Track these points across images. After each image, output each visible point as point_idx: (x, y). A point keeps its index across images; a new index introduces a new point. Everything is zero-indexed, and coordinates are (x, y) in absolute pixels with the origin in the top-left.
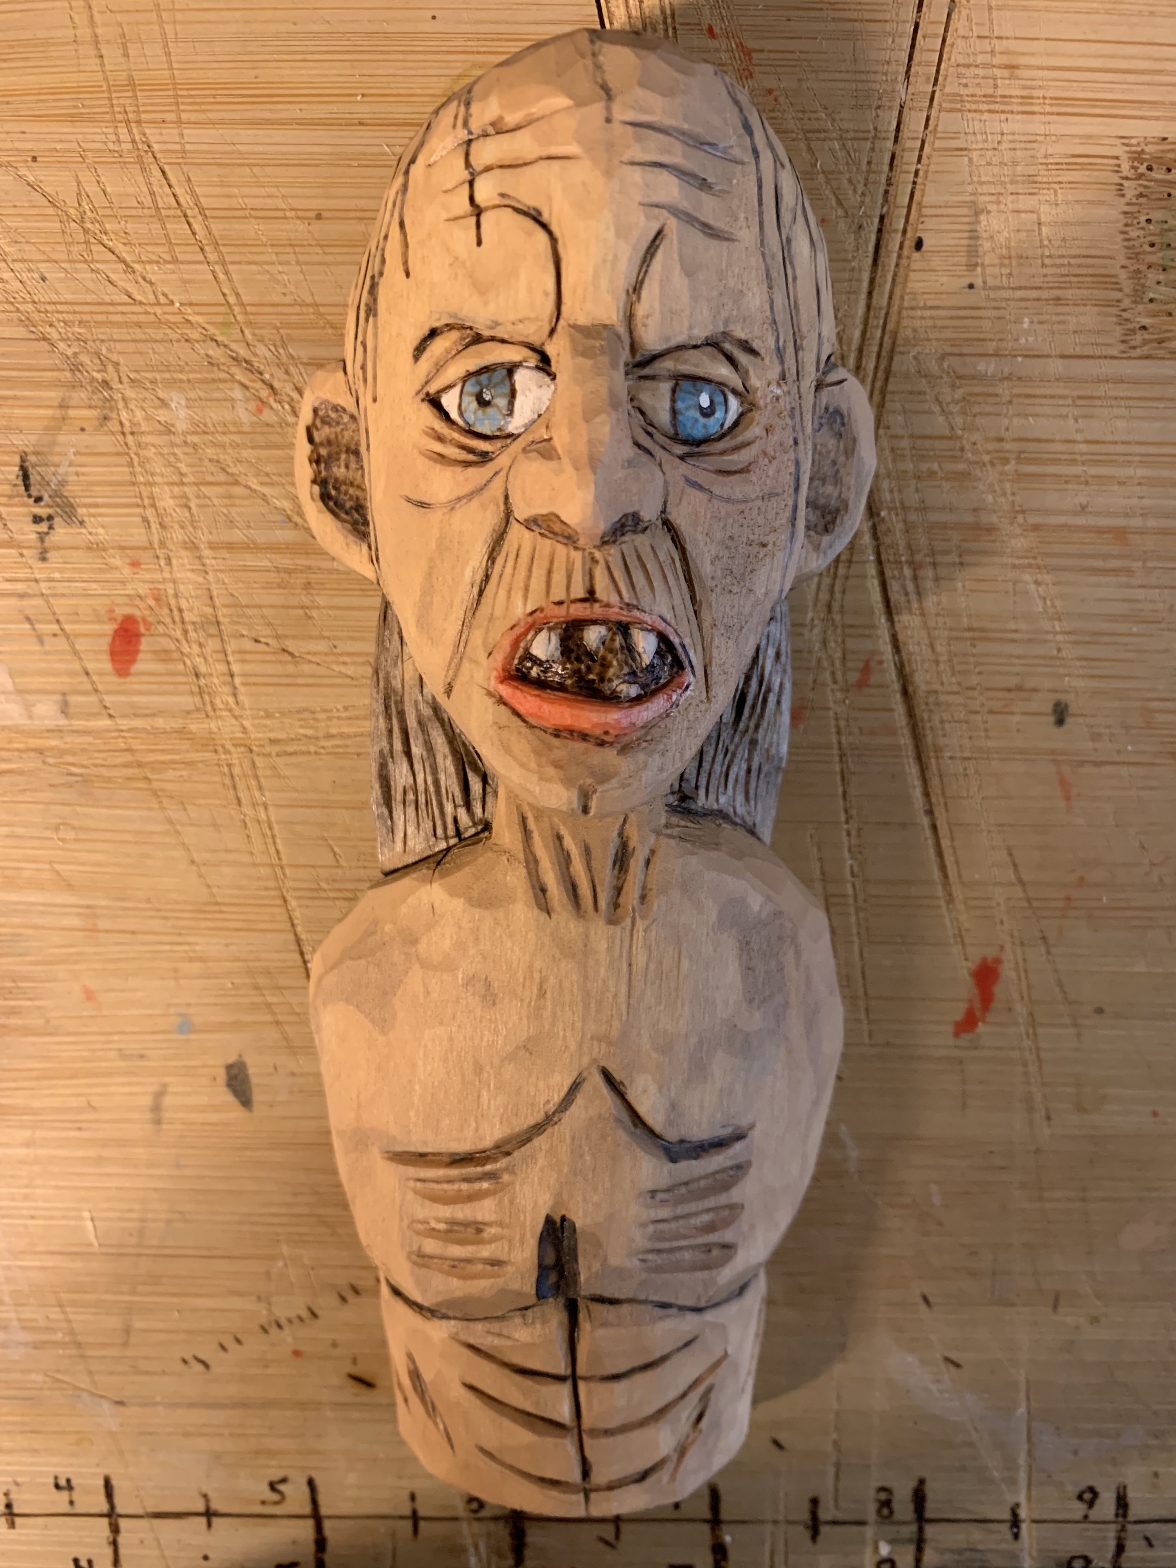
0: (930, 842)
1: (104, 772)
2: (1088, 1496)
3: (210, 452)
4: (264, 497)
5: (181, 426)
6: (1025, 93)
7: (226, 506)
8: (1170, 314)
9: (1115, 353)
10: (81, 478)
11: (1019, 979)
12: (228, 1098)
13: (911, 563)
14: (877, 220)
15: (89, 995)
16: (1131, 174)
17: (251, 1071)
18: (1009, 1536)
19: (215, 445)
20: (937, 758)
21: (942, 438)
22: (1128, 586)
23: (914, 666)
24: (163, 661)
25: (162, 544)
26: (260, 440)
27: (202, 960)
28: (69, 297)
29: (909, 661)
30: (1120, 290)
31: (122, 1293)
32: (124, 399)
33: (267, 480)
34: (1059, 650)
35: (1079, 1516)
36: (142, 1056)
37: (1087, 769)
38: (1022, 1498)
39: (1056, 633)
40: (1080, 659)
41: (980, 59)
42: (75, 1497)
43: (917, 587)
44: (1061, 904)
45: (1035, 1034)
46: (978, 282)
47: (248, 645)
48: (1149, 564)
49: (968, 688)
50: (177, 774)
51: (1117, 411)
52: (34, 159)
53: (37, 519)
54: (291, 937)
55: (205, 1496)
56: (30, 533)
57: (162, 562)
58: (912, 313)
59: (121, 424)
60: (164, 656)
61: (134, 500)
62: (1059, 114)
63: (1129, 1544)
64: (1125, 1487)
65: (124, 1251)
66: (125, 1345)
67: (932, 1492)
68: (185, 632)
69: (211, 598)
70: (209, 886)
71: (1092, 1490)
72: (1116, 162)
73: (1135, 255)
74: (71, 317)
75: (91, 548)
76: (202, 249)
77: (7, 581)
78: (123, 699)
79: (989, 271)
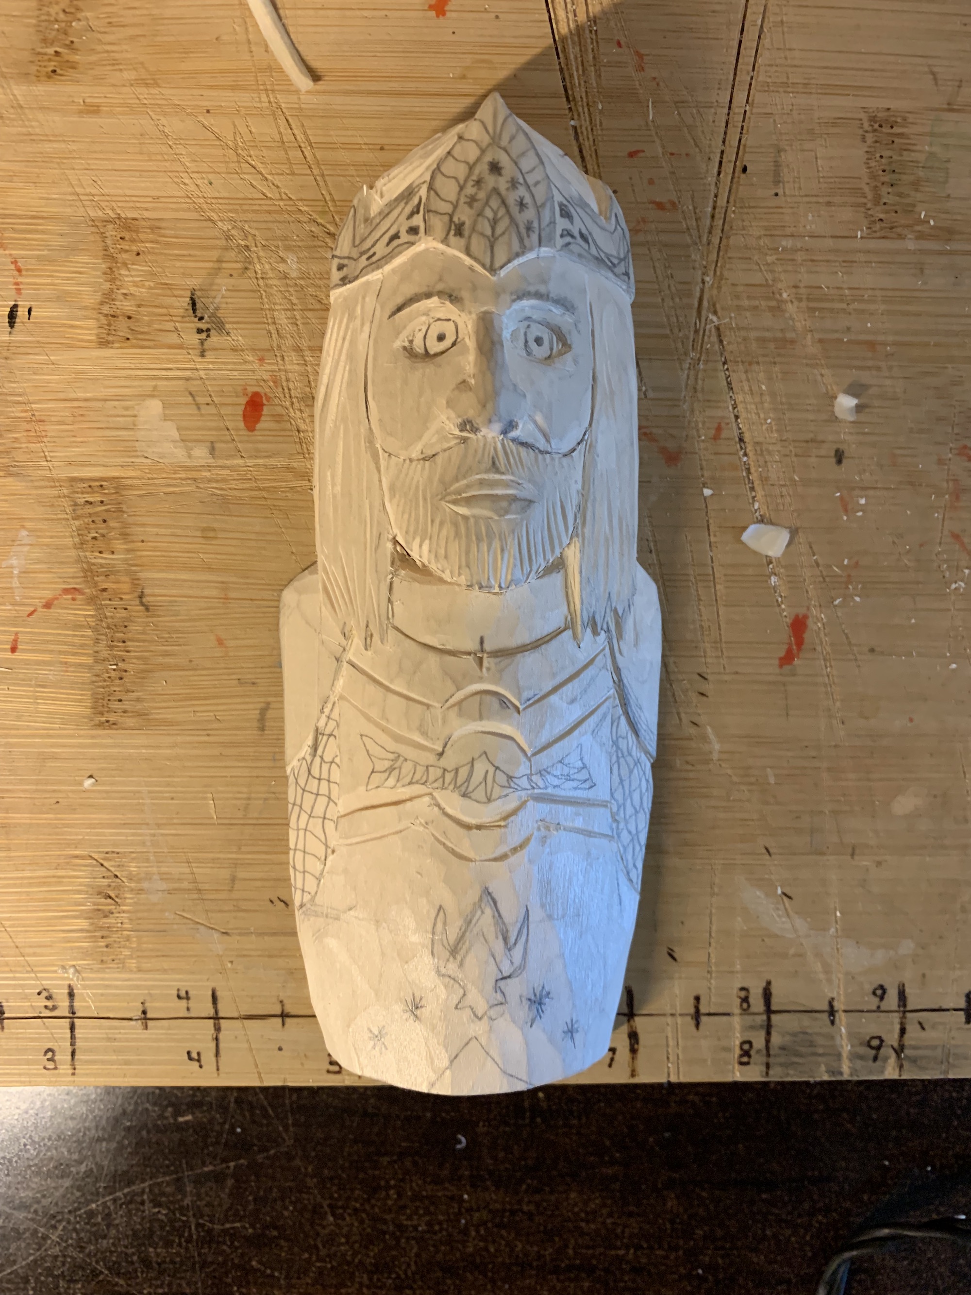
1: (236, 493)
2: (879, 992)
3: (311, 290)
5: (294, 274)
6: (805, 81)
7: (320, 323)
8: (896, 212)
10: (229, 306)
11: (821, 629)
13: (745, 362)
14: (719, 155)
15: (220, 642)
16: (870, 129)
18: (829, 1023)
19: (314, 286)
20: (765, 485)
21: (760, 285)
22: (878, 376)
23: (748, 426)
24: (277, 421)
28: (226, 195)
29: (745, 423)
30: (866, 197)
31: (231, 853)
32: (258, 258)
35: (874, 1008)
36: (253, 683)
37: (858, 492)
38: (836, 995)
40: (851, 422)
41: (778, 62)
42: (191, 1004)
43: (747, 377)
44: (844, 580)
45: (832, 666)
46: (780, 192)
48: (890, 363)
49: (782, 440)
50: (284, 494)
51: (866, 270)
52: (208, 111)
53: (200, 331)
55: (281, 1002)
56: (194, 339)
57: (279, 359)
58: (742, 210)
59: (256, 272)
60: (278, 418)
61: (262, 320)
62: (826, 94)
63: (909, 1028)
64: (904, 985)
65: (233, 822)
66: (231, 890)
67: (774, 990)
68: (292, 403)
69: (309, 381)
71: (882, 987)
72: (860, 122)
73: (873, 176)
74: (227, 207)
75: (234, 350)
76: (310, 167)
77: (178, 369)
78: (251, 445)
79: (787, 186)
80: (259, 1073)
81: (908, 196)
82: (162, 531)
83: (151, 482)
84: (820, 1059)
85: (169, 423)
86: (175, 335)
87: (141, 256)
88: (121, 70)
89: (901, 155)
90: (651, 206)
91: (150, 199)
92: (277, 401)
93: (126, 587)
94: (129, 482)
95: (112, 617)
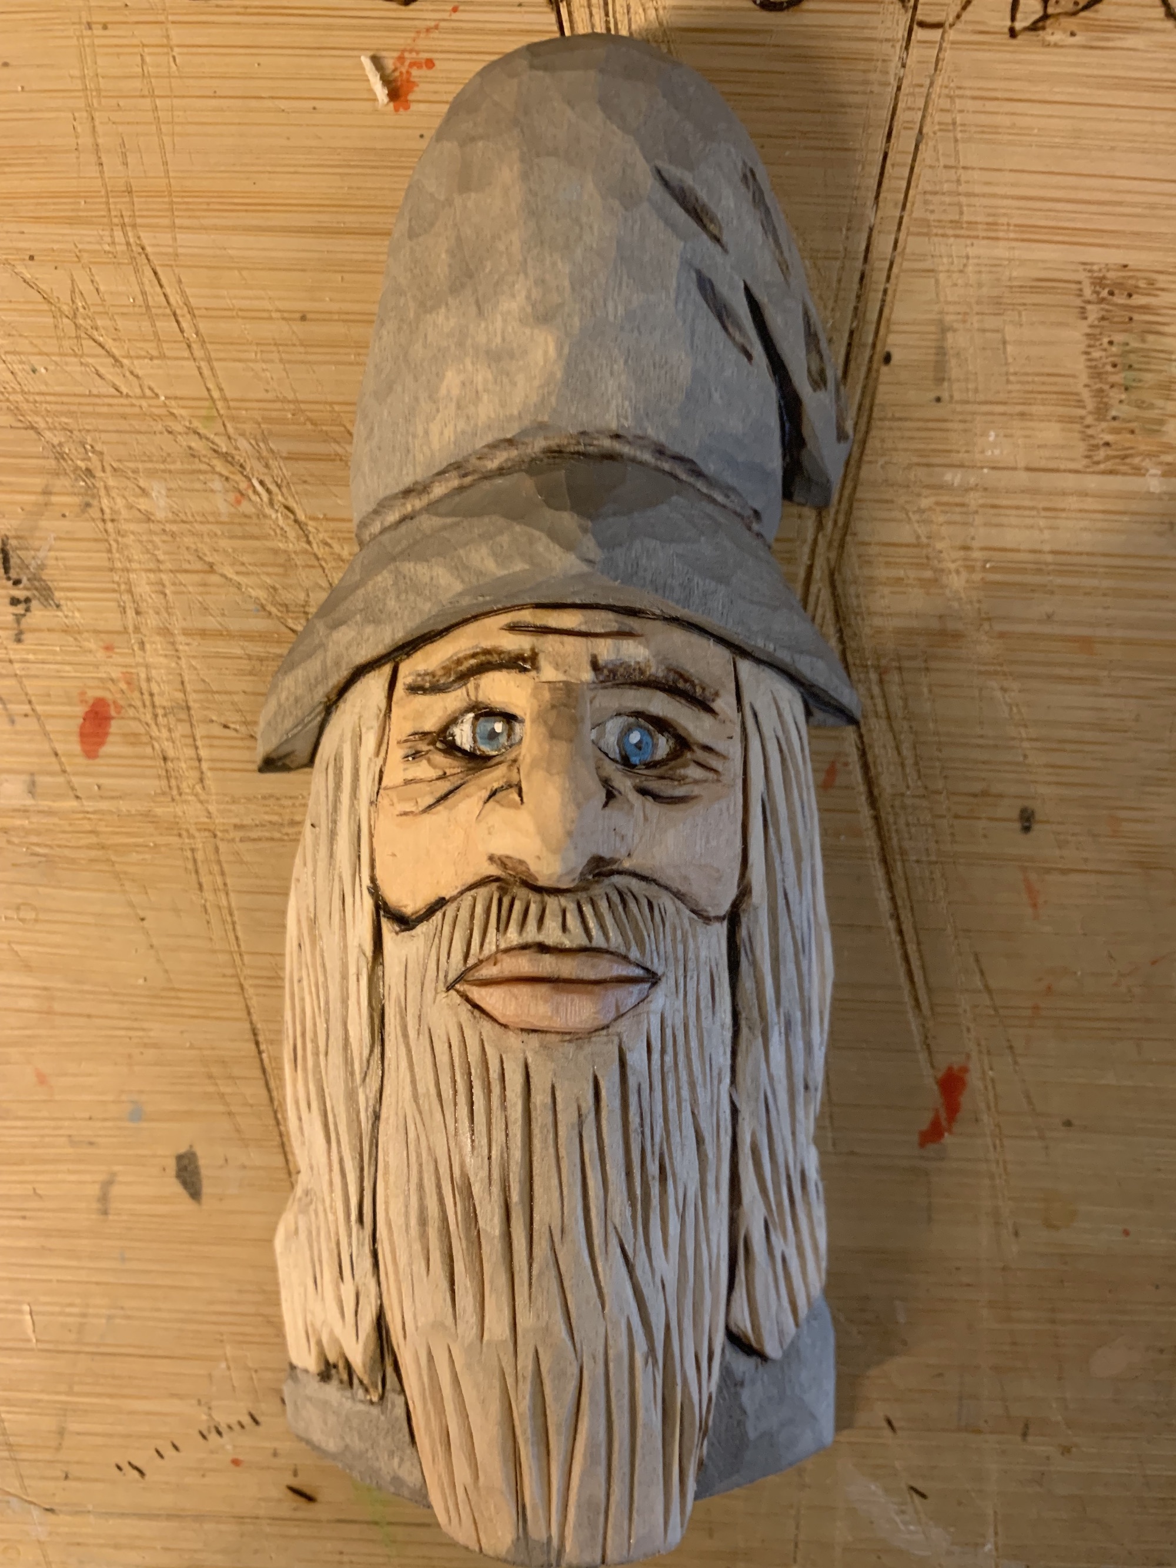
0: (896, 946)
1: (67, 852)
3: (188, 541)
4: (239, 586)
5: (160, 515)
6: (990, 219)
7: (201, 594)
8: (1132, 432)
9: (1079, 467)
10: (60, 563)
11: (986, 1088)
12: (176, 1188)
13: (877, 668)
14: (846, 335)
15: (42, 1079)
16: (1094, 298)
17: (202, 1162)
19: (194, 534)
20: (903, 861)
21: (908, 545)
22: (1095, 695)
23: (880, 769)
24: (132, 744)
25: (137, 629)
26: (238, 531)
27: (156, 1046)
28: (58, 389)
29: (875, 765)
30: (1084, 407)
31: (58, 1393)
32: (106, 488)
33: (243, 569)
34: (1025, 756)
36: (91, 1144)
37: (1055, 877)
39: (1022, 740)
40: (1046, 766)
41: (946, 187)
43: (883, 690)
44: (1028, 1013)
45: (1002, 1146)
46: (945, 396)
47: (217, 730)
48: (1114, 674)
49: (934, 792)
50: (141, 857)
51: (1081, 524)
52: (32, 258)
53: (15, 602)
54: (248, 1026)
56: (7, 613)
57: (136, 647)
58: (881, 423)
59: (102, 511)
60: (132, 739)
61: (111, 585)
62: (1023, 240)
65: (61, 1348)
66: (59, 1448)
68: (156, 716)
69: (183, 683)
70: (166, 971)
72: (1078, 286)
73: (1097, 374)
74: (59, 408)
75: (66, 630)
76: (189, 346)
78: (91, 780)
79: (955, 386)
81: (1151, 406)
89: (1143, 341)
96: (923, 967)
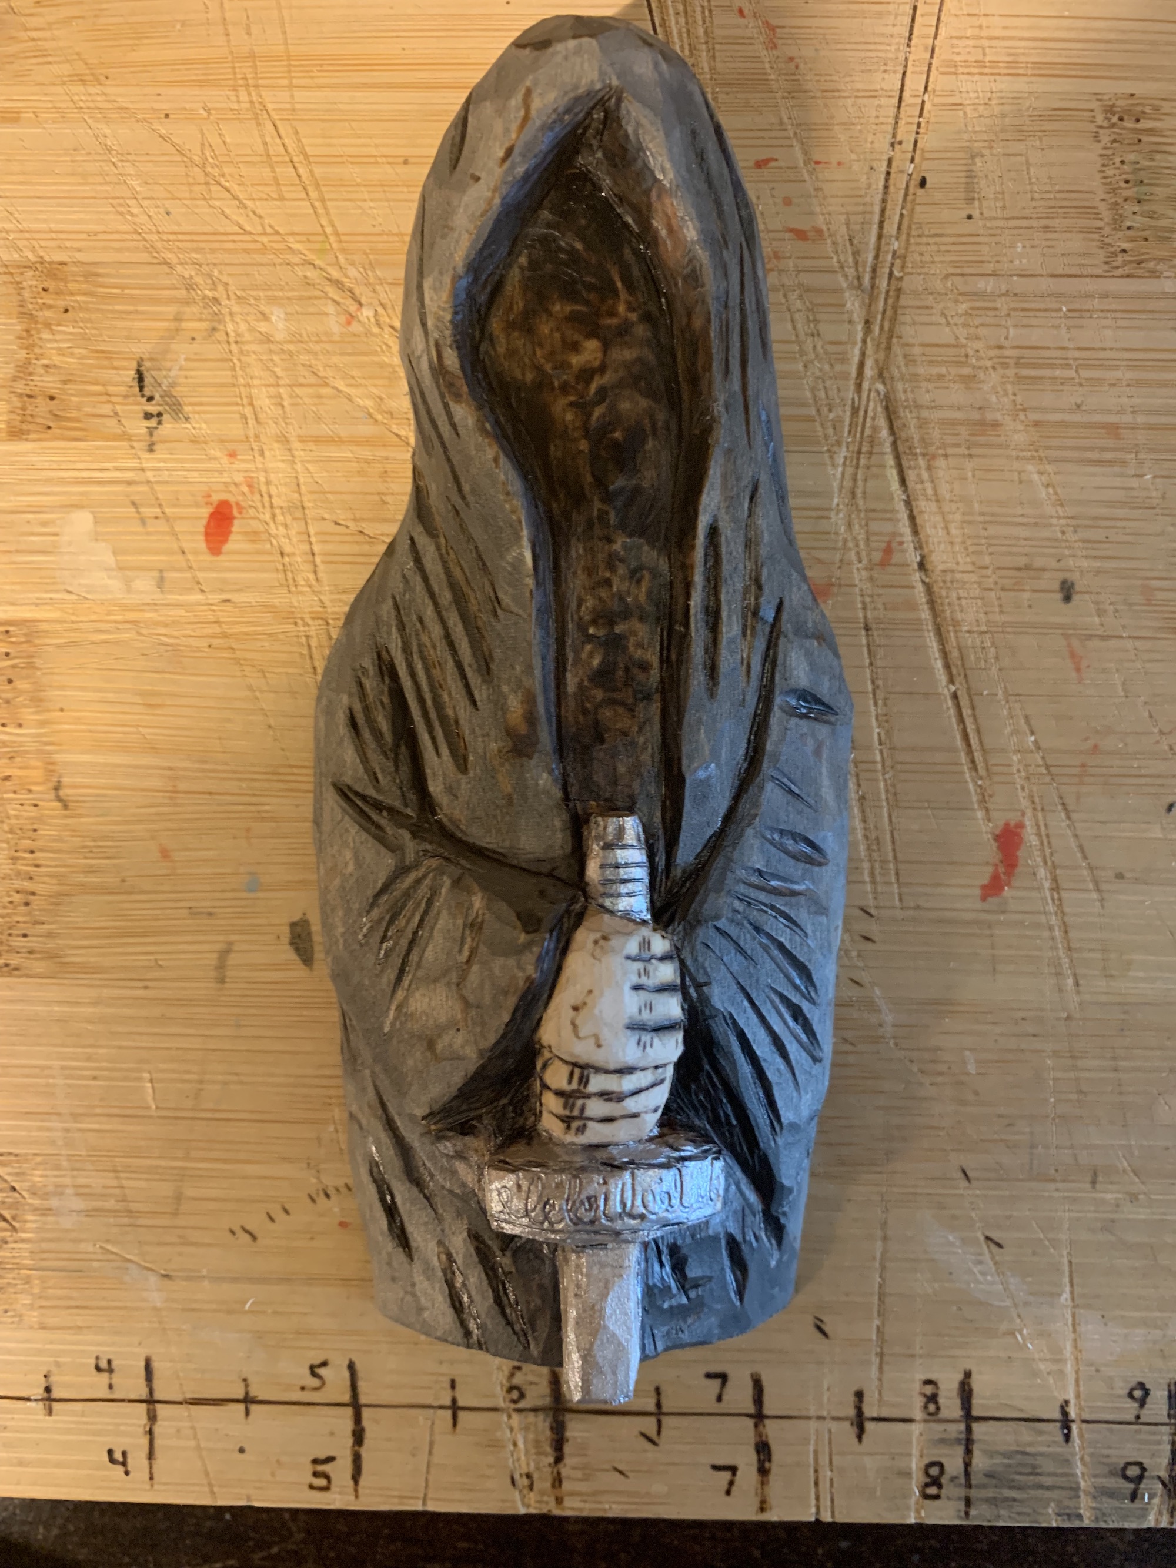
0: (952, 712)
1: (191, 642)
2: (1138, 1393)
3: (304, 358)
4: (349, 399)
5: (279, 336)
6: (1010, 59)
7: (315, 404)
8: (1146, 240)
9: (1099, 272)
10: (190, 380)
11: (1042, 844)
12: (290, 955)
13: (924, 455)
14: (885, 163)
15: (165, 854)
16: (1105, 124)
17: (313, 930)
18: (1060, 1438)
19: (309, 352)
20: (956, 632)
21: (948, 346)
22: (1122, 475)
23: (931, 547)
24: (253, 541)
26: (349, 348)
27: (273, 819)
28: (188, 228)
29: (927, 542)
30: (1101, 219)
31: (175, 1159)
32: (231, 314)
33: (353, 381)
34: (1063, 533)
35: (1131, 1417)
36: (210, 914)
37: (1096, 643)
38: (1071, 1396)
40: (1084, 541)
41: (969, 33)
42: (116, 1379)
43: (931, 476)
44: (1077, 771)
45: (1060, 899)
46: (976, 214)
47: (331, 528)
48: (1141, 456)
49: (981, 568)
50: (260, 643)
51: (1104, 322)
52: (167, 116)
53: (148, 416)
55: (245, 1380)
56: (140, 427)
57: (256, 454)
58: (919, 240)
59: (227, 334)
60: (254, 536)
61: (234, 400)
62: (1040, 76)
65: (180, 1114)
66: (175, 1214)
67: (976, 1385)
68: (274, 516)
69: (298, 485)
70: (283, 749)
71: (1141, 1386)
72: (1091, 114)
73: (1112, 189)
74: (188, 245)
75: (194, 441)
76: (305, 189)
77: (117, 469)
78: (215, 575)
79: (985, 204)
80: (210, 1485)
81: (1163, 216)
82: (91, 695)
83: (75, 626)
84: (1048, 1494)
85: (104, 544)
86: (113, 422)
87: (69, 314)
88: (50, 63)
90: (787, 235)
91: (85, 236)
92: (252, 512)
93: (37, 774)
94: (44, 626)
95: (17, 817)
96: (978, 731)
